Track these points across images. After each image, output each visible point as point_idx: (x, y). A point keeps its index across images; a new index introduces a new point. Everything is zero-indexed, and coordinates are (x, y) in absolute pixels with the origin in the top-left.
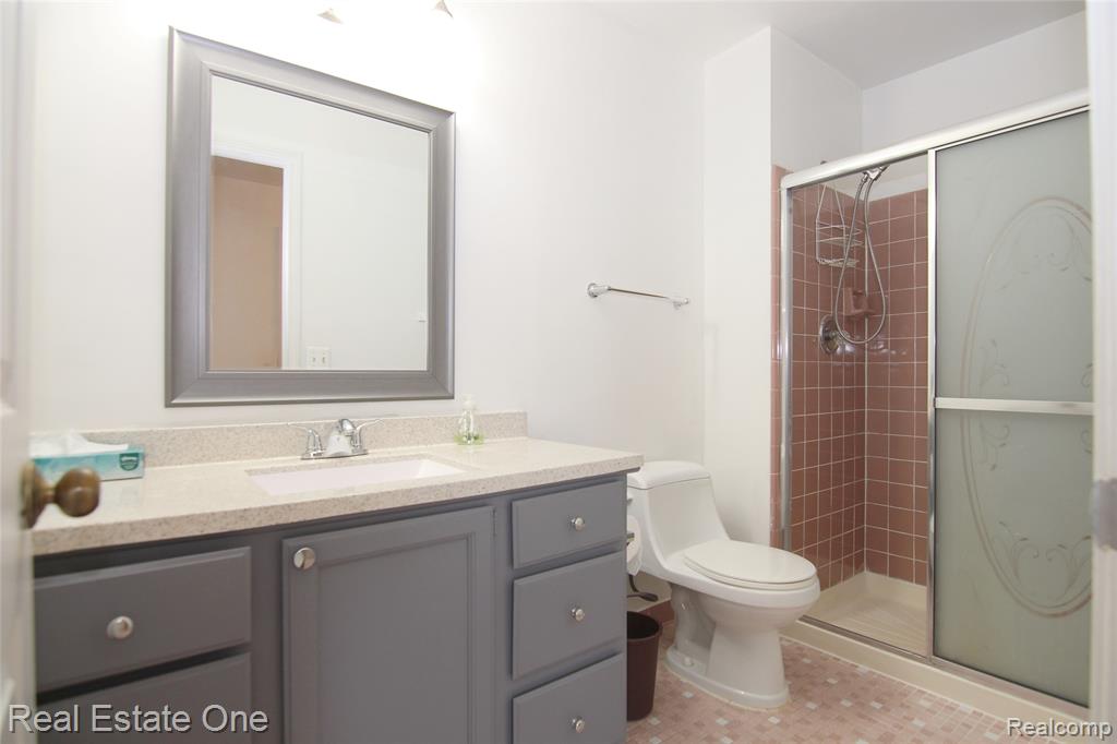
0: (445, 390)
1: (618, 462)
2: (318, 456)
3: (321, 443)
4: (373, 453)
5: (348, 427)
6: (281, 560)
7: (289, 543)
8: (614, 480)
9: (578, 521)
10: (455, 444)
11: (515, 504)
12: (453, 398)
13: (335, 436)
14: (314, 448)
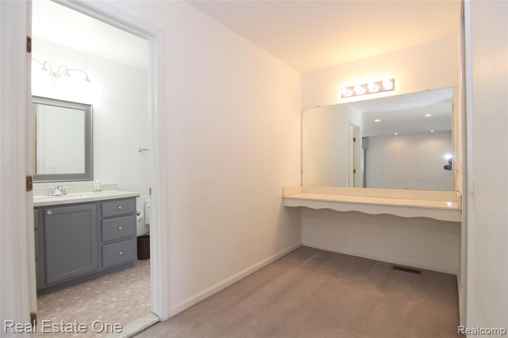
0: (90, 178)
1: (134, 194)
2: (53, 195)
3: (53, 192)
4: (67, 195)
5: (60, 188)
6: (44, 213)
7: (46, 210)
8: (133, 199)
9: (120, 208)
10: (93, 193)
11: (103, 204)
12: (93, 180)
13: (57, 190)
14: (51, 192)
